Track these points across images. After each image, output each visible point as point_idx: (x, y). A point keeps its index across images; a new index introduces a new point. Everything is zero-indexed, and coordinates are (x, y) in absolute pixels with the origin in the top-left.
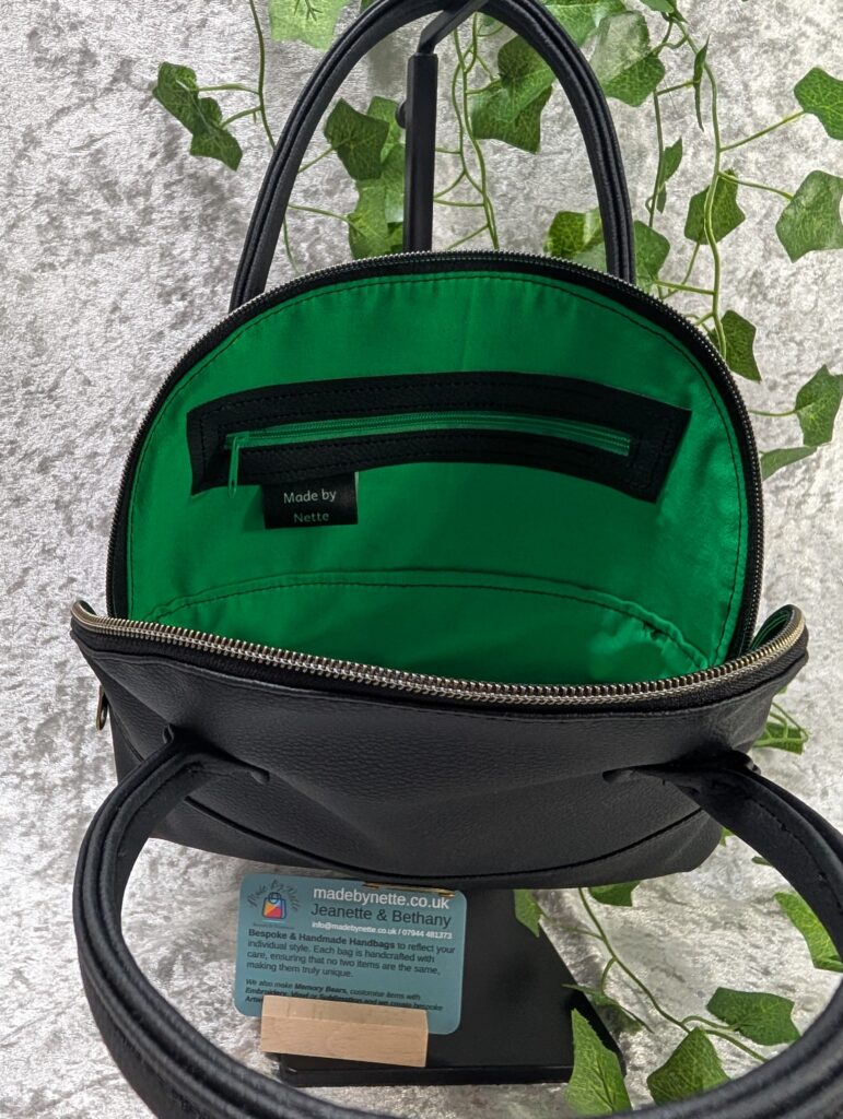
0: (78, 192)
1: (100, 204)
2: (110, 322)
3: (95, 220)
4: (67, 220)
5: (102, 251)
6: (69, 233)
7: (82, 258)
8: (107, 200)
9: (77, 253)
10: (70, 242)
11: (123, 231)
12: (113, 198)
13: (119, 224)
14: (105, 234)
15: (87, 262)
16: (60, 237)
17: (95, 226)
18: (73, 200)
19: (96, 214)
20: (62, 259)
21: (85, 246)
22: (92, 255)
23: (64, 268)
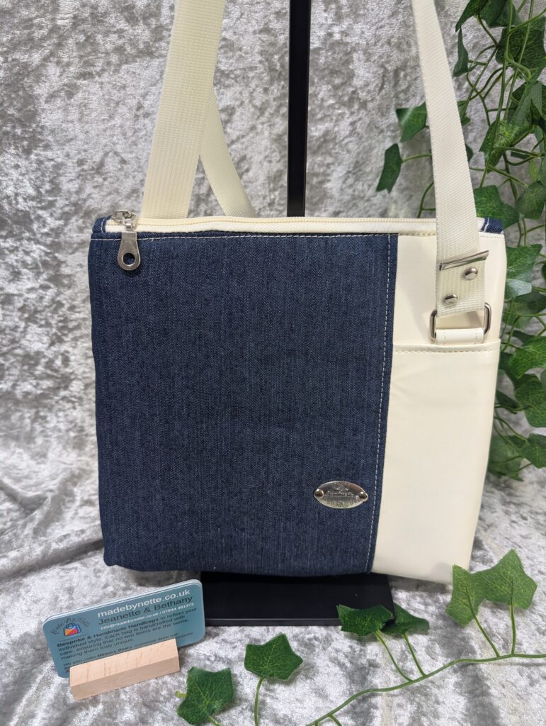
0: (106, 14)
1: (122, 25)
2: (137, 117)
3: (120, 37)
4: (99, 37)
5: (127, 63)
6: (102, 49)
7: (113, 68)
8: (127, 21)
9: (109, 64)
10: (103, 55)
11: (141, 46)
12: (132, 20)
13: (138, 40)
14: (128, 49)
15: (117, 71)
16: (95, 51)
17: (120, 42)
18: (102, 21)
19: (120, 33)
20: (98, 69)
21: (114, 59)
22: (120, 65)
23: (100, 76)
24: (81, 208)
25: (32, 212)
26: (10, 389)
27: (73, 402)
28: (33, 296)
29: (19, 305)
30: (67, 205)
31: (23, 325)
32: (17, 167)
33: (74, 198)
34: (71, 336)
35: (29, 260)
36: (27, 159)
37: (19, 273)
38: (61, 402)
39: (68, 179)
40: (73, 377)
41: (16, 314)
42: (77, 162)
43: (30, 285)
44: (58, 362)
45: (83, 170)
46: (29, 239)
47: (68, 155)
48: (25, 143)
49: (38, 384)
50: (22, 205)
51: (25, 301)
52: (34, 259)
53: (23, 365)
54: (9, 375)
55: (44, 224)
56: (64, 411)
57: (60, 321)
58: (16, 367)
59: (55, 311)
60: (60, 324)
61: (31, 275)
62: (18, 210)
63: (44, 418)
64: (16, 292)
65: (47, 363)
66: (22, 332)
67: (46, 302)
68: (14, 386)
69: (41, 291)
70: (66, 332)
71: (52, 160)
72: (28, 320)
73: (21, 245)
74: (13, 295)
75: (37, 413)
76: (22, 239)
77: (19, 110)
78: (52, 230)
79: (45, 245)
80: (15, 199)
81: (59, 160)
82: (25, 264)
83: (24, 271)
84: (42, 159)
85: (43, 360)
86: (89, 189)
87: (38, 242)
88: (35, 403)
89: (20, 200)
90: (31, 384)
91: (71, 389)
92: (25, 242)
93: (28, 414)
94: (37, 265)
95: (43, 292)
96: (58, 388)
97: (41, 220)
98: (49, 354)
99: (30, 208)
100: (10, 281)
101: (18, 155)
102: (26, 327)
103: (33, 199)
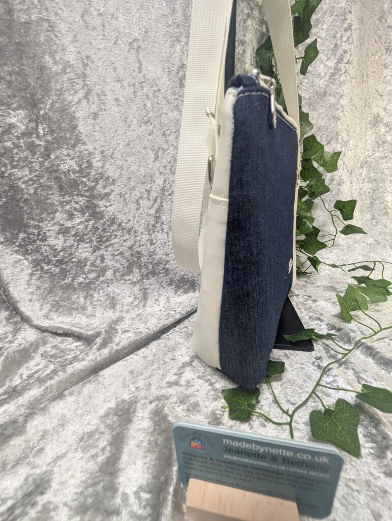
24: (104, 176)
25: (78, 179)
26: (70, 282)
27: (108, 283)
28: (81, 227)
29: (73, 233)
30: (97, 174)
31: (76, 244)
32: (68, 155)
33: (100, 171)
34: (104, 245)
35: (77, 206)
36: (73, 150)
37: (73, 215)
38: (101, 284)
39: (96, 160)
40: (107, 268)
41: (72, 239)
42: (100, 152)
43: (79, 220)
44: (98, 262)
45: (104, 156)
46: (77, 195)
47: (95, 148)
48: (72, 142)
49: (87, 277)
50: (72, 176)
51: (77, 230)
52: (81, 205)
53: (77, 268)
54: (70, 274)
55: (86, 185)
56: (103, 289)
57: (98, 238)
58: (73, 269)
59: (95, 233)
60: (98, 240)
61: (79, 215)
62: (70, 179)
63: (92, 295)
64: (71, 226)
65: (91, 263)
66: (76, 249)
67: (89, 228)
68: (73, 280)
69: (85, 223)
70: (101, 244)
71: (87, 150)
72: (79, 241)
73: (73, 199)
74: (70, 228)
75: (87, 293)
76: (73, 195)
77: (68, 124)
78: (89, 188)
79: (87, 197)
80: (68, 173)
81: (91, 151)
82: (76, 209)
83: (76, 213)
84: (82, 150)
85: (89, 263)
86: (107, 165)
87: (82, 196)
88: (86, 288)
89: (71, 173)
90: (82, 278)
91: (106, 275)
92: (75, 197)
93: (82, 295)
94: (83, 208)
95: (87, 224)
96: (99, 277)
97: (83, 183)
98: (92, 258)
99: (77, 177)
100: (67, 220)
101: (68, 148)
102: (78, 245)
103: (78, 172)
